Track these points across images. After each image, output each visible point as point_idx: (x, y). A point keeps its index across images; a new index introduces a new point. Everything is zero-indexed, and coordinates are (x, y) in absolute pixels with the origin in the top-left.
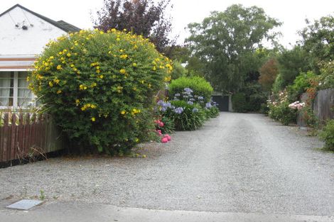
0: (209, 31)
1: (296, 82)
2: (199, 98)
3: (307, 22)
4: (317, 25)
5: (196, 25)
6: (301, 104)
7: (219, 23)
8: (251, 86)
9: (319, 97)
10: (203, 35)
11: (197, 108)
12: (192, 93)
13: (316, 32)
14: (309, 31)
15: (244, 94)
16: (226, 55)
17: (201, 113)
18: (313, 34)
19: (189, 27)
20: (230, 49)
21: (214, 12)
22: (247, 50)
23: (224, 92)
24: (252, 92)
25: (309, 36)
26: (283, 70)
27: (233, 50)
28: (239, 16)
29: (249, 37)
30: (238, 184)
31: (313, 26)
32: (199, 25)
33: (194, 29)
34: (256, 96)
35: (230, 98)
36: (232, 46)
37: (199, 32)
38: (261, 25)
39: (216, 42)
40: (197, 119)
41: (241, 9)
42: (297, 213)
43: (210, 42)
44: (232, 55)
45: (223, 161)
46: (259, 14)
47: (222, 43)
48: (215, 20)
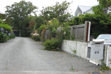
0: (14, 9)
1: (40, 27)
2: (6, 31)
3: (43, 8)
4: (46, 9)
5: (9, 6)
6: (37, 34)
7: (17, 7)
8: (27, 28)
9: (46, 32)
10: (11, 10)
11: (5, 35)
12: (3, 30)
13: (46, 11)
14: (44, 11)
15: (25, 31)
16: (19, 17)
17: (6, 37)
18: (45, 12)
19: (6, 7)
20: (20, 15)
21: (16, 3)
22: (26, 16)
23: (18, 30)
24: (27, 30)
25: (43, 12)
26: (36, 23)
27: (21, 16)
28: (24, 4)
29: (27, 12)
30: (9, 61)
31: (45, 9)
32: (10, 6)
33: (8, 8)
34: (28, 32)
35: (20, 32)
36: (21, 15)
37: (10, 9)
38: (31, 8)
39: (16, 13)
40: (5, 39)
41: (25, 2)
42: (25, 70)
43: (14, 13)
44: (21, 18)
45: (8, 53)
46: (31, 4)
47: (18, 13)
48: (15, 5)
